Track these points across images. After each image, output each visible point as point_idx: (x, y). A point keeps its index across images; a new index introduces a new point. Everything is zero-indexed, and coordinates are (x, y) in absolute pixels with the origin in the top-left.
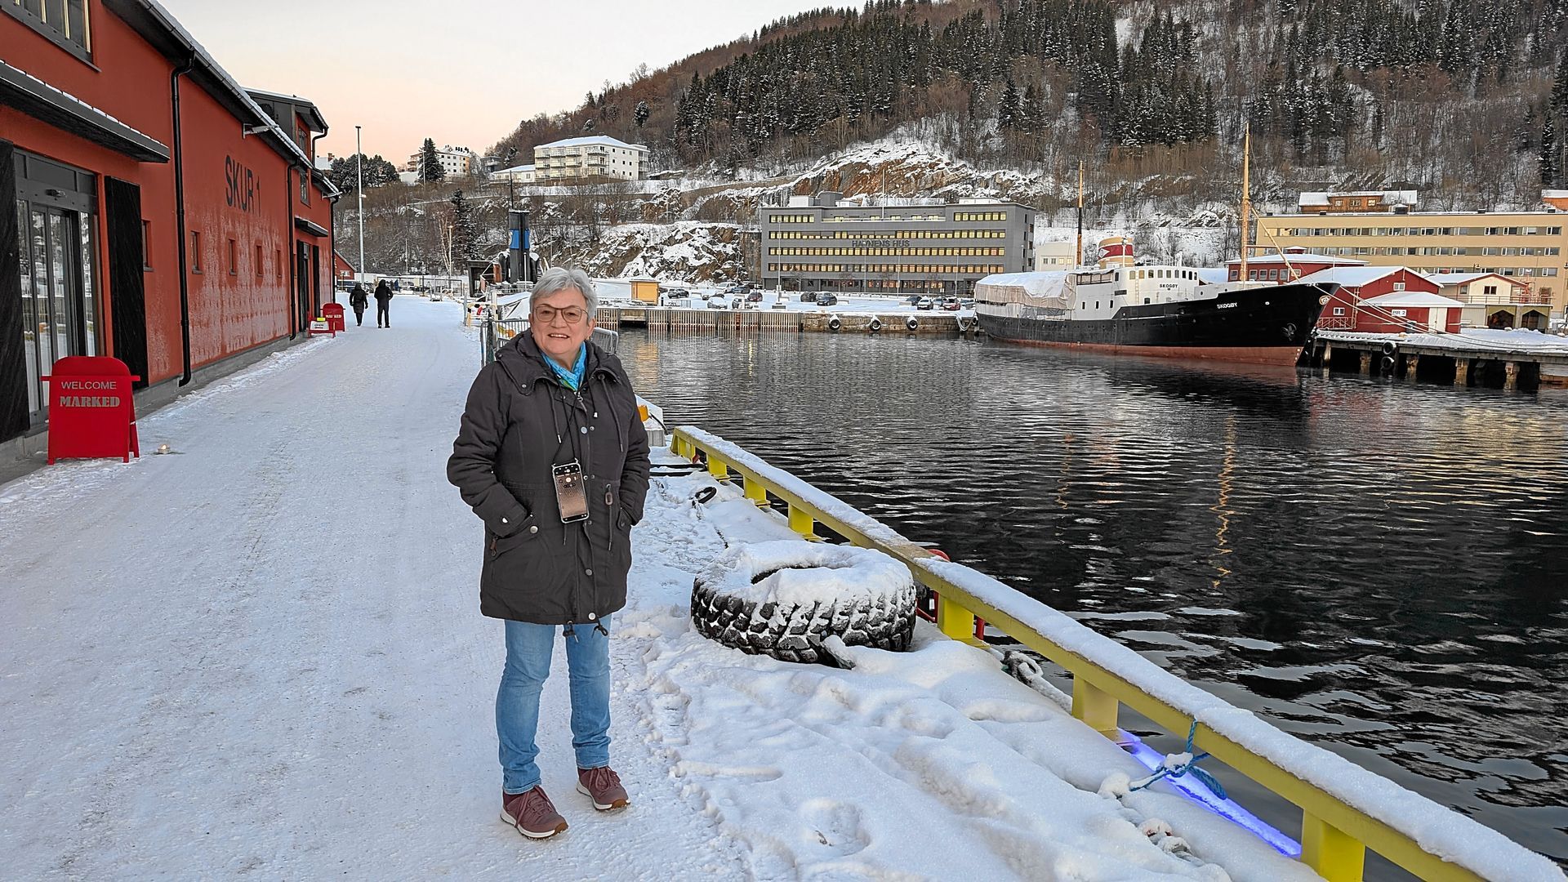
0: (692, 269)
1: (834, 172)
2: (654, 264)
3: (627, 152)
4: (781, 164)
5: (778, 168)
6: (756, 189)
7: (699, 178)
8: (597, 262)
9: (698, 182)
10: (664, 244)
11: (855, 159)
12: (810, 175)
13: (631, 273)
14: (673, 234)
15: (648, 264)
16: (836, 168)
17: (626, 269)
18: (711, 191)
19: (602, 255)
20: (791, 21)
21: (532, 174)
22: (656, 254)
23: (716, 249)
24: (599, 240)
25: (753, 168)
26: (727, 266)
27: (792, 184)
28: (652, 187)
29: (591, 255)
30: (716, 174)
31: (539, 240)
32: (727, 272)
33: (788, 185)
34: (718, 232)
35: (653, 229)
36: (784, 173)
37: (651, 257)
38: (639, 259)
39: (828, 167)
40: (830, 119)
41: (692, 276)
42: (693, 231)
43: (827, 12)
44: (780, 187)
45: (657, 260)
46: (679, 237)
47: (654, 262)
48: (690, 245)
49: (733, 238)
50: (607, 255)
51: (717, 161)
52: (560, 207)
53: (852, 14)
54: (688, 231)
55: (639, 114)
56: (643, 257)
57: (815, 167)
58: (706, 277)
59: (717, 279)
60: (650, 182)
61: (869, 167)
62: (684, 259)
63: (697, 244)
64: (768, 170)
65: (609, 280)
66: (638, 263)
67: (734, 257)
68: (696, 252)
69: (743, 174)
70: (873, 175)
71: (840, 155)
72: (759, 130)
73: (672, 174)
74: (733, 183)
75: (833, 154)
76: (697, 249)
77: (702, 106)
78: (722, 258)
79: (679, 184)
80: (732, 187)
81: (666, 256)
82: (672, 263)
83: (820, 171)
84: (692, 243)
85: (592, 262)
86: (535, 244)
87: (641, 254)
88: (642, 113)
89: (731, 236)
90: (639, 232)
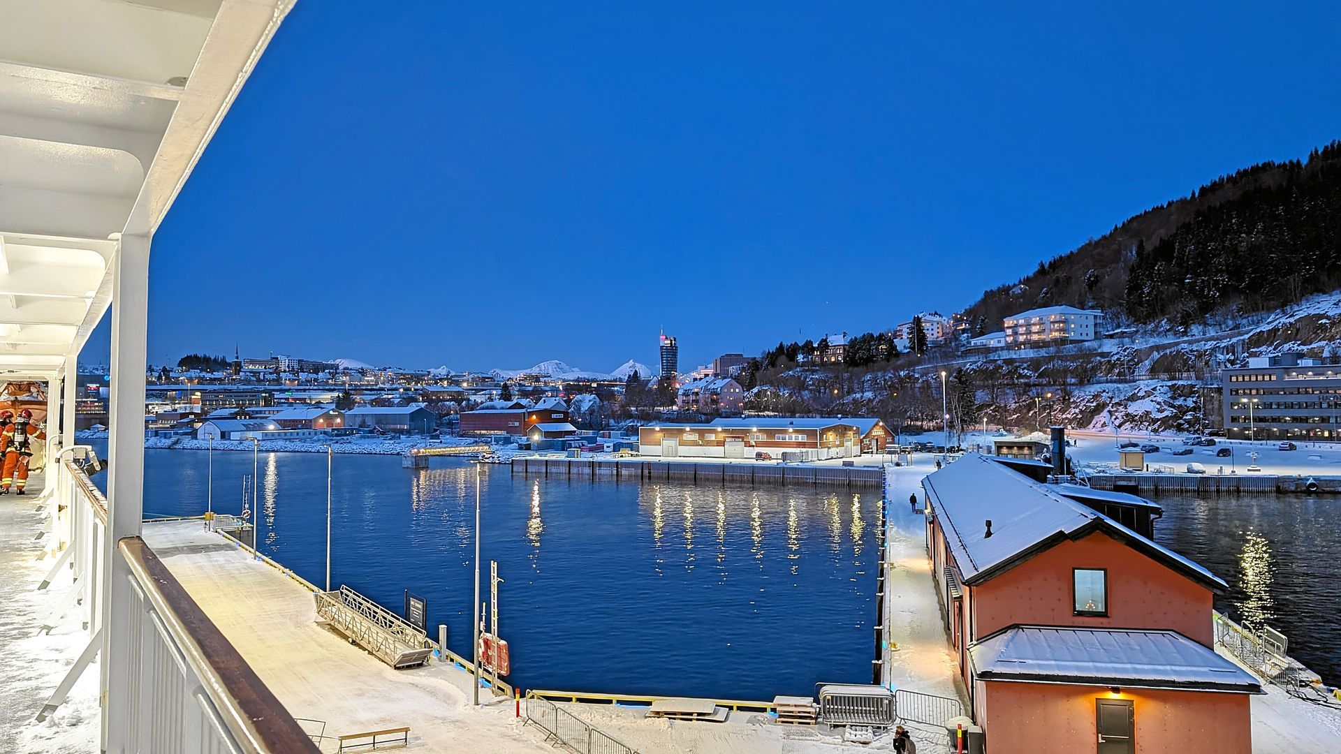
0: (1155, 421)
1: (1290, 324)
2: (1119, 417)
3: (1084, 317)
4: (1233, 318)
5: (1230, 322)
6: (1210, 343)
7: (1151, 335)
8: (1069, 416)
9: (1152, 339)
10: (1128, 400)
11: (1312, 312)
12: (1265, 328)
13: (1099, 425)
14: (1136, 391)
15: (1114, 417)
16: (1292, 320)
17: (1094, 422)
18: (1164, 347)
19: (1073, 411)
20: (1230, 179)
21: (1003, 340)
22: (1121, 408)
23: (1177, 403)
24: (1069, 399)
25: (1205, 324)
26: (1189, 417)
27: (1246, 336)
28: (1109, 346)
29: (1063, 411)
30: (1168, 330)
31: (1019, 399)
32: (1188, 422)
33: (1242, 338)
34: (1178, 388)
35: (1117, 387)
36: (1237, 327)
37: (1116, 411)
38: (1105, 413)
39: (1283, 320)
40: (1283, 277)
41: (1156, 426)
42: (1154, 389)
43: (1267, 166)
44: (1234, 340)
45: (1123, 414)
46: (1141, 394)
47: (1119, 415)
48: (1152, 401)
49: (1194, 392)
50: (1077, 411)
51: (1168, 320)
52: (1028, 366)
53: (1295, 166)
54: (1149, 389)
55: (1089, 279)
56: (1109, 411)
57: (1269, 320)
58: (1169, 427)
59: (1179, 428)
60: (1106, 341)
61: (1328, 318)
62: (1148, 413)
63: (1159, 399)
64: (1220, 325)
65: (1079, 430)
66: (1103, 416)
67: (1194, 409)
68: (1159, 407)
69: (1196, 330)
70: (1333, 324)
71: (1296, 308)
72: (1209, 291)
73: (1126, 332)
74: (1185, 338)
75: (1288, 307)
76: (1159, 403)
77: (1151, 273)
78: (1183, 410)
79: (1133, 342)
80: (1184, 342)
81: (1130, 410)
82: (1136, 416)
83: (1275, 324)
84: (1154, 399)
85: (1064, 416)
86: (1015, 403)
87: (1108, 409)
88: (1092, 279)
89: (1190, 391)
90: (1104, 391)
